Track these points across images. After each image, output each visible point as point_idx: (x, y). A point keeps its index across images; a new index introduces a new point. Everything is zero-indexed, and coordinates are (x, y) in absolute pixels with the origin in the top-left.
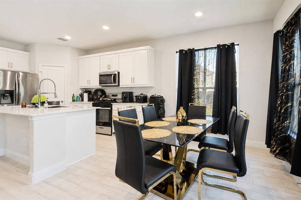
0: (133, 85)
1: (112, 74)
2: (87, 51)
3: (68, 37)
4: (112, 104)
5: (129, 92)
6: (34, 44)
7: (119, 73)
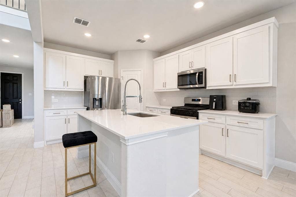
0: (232, 85)
1: (196, 73)
2: (160, 53)
3: (146, 37)
4: (198, 112)
5: (222, 96)
6: (117, 52)
7: (206, 70)
